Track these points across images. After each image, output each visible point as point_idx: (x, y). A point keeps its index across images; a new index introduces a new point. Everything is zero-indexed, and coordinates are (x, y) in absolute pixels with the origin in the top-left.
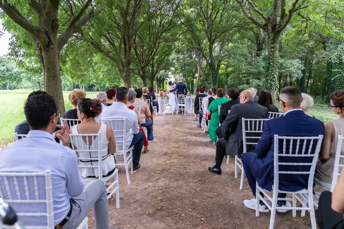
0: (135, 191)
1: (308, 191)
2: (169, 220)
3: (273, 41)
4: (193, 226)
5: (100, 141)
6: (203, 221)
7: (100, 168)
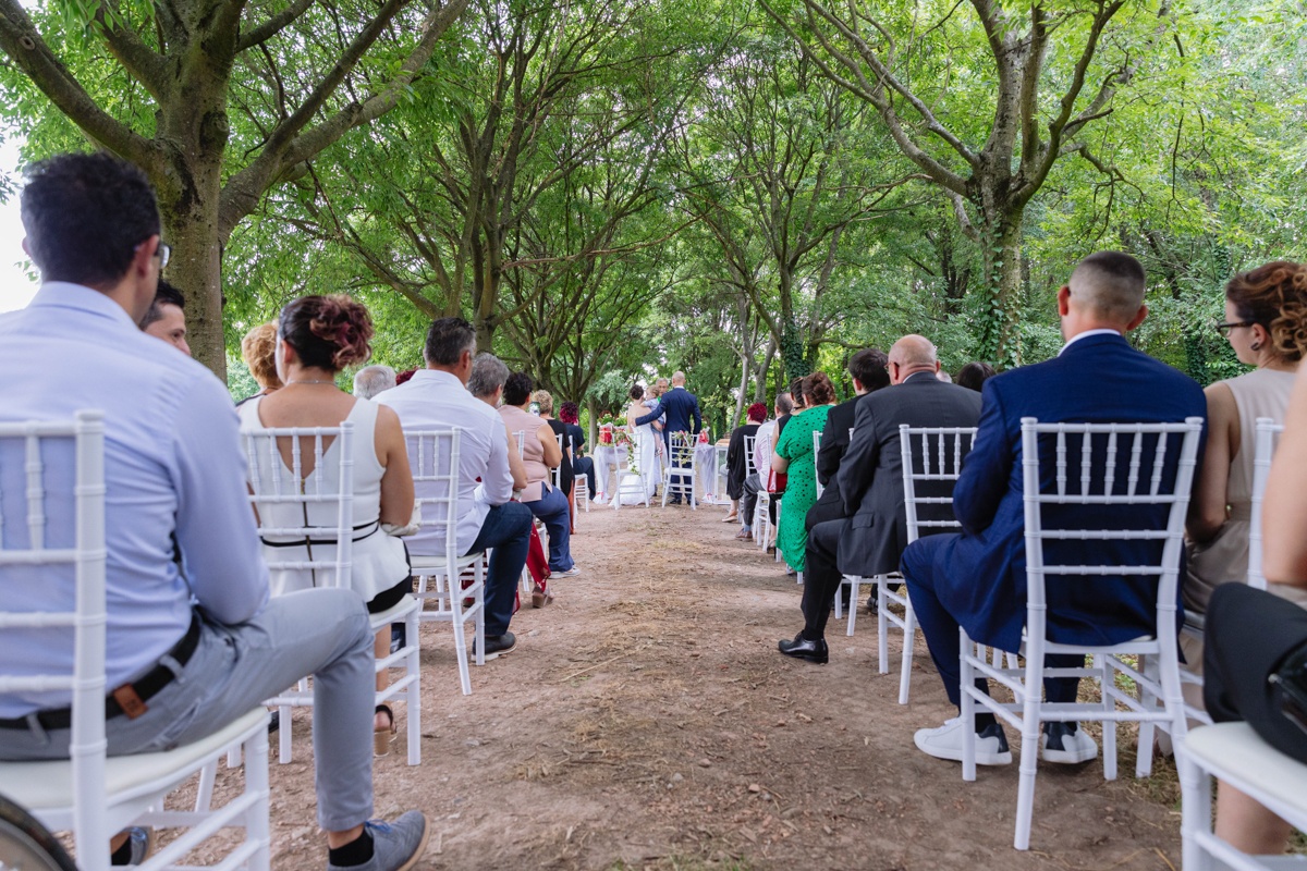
0: (489, 712)
1: (1159, 647)
2: (622, 793)
3: (1000, 235)
4: (715, 811)
5: (347, 458)
6: (754, 796)
7: (343, 568)
